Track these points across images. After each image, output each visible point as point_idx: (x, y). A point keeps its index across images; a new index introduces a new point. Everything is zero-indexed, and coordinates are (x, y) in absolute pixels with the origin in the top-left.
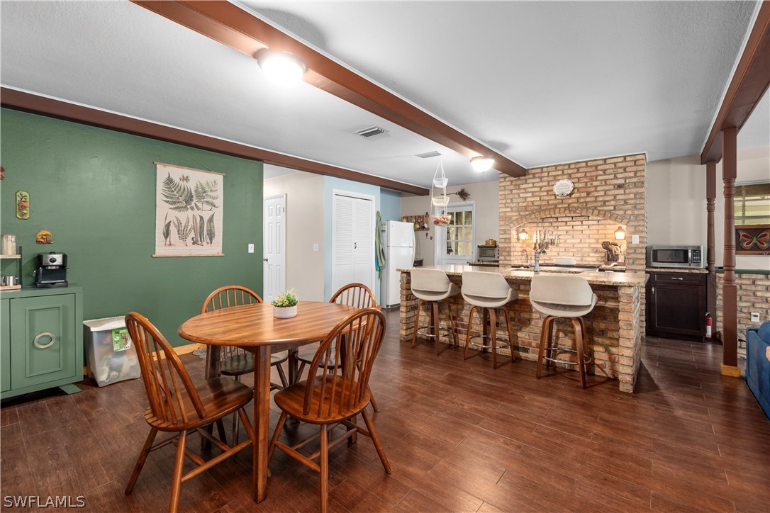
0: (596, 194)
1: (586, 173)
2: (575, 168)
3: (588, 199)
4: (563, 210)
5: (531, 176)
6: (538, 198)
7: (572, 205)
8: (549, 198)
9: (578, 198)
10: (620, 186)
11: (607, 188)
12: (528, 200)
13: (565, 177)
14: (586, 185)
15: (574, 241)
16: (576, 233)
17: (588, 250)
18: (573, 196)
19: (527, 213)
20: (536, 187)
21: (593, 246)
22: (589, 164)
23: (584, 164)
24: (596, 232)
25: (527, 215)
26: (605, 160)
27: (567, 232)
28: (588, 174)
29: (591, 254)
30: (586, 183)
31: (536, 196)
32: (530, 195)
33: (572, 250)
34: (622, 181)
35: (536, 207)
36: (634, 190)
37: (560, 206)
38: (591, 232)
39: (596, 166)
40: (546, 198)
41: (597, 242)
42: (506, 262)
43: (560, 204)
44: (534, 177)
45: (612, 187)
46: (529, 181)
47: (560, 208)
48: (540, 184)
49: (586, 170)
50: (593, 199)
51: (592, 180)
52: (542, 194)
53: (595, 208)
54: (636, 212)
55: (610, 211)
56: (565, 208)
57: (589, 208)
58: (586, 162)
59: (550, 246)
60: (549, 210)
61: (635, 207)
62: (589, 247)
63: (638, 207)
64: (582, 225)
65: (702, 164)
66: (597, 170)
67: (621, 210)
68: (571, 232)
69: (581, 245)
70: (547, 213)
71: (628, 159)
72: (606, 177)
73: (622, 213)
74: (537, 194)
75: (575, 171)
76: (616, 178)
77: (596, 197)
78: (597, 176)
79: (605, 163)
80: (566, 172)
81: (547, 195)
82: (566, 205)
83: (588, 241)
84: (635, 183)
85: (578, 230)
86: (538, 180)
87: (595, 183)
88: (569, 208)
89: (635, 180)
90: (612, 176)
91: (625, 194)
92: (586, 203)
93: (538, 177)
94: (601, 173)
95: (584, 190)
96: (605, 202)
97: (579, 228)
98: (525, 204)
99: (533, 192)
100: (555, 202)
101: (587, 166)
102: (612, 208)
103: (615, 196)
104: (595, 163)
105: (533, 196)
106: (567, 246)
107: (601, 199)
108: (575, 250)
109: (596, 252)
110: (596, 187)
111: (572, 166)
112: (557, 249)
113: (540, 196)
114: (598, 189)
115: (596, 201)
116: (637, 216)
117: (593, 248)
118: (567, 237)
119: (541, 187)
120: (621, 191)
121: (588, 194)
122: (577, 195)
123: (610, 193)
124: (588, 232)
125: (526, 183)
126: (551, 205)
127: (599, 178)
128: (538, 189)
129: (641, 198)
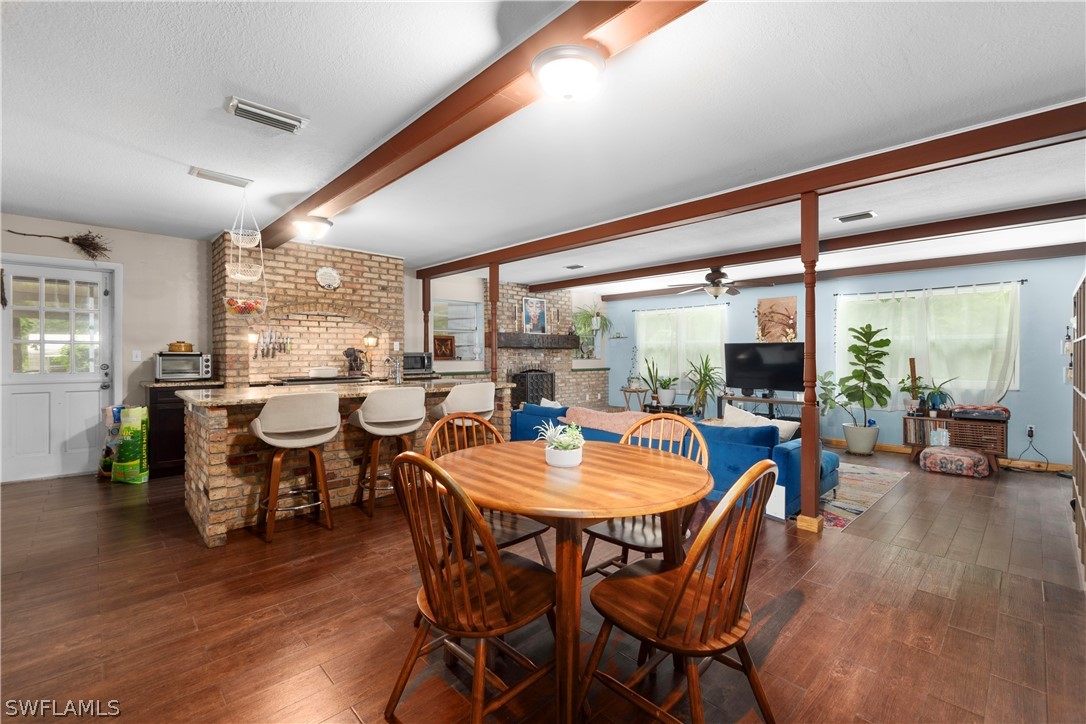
0: (362, 293)
1: (352, 265)
2: (340, 256)
3: (354, 298)
4: (326, 306)
5: (283, 252)
6: (293, 286)
7: (337, 302)
8: (308, 288)
9: (344, 294)
10: (384, 289)
11: (372, 288)
12: (278, 285)
13: (328, 264)
14: (352, 279)
15: (309, 347)
16: (312, 336)
17: (327, 358)
18: (338, 291)
19: (276, 304)
20: (288, 268)
21: (331, 353)
22: (355, 255)
23: (350, 255)
24: (335, 336)
25: (277, 308)
26: (371, 256)
27: (301, 334)
28: (354, 268)
29: (330, 364)
30: (352, 278)
31: (290, 282)
32: (281, 278)
33: (308, 358)
34: (384, 283)
35: (289, 298)
36: (395, 295)
37: (323, 301)
38: (330, 336)
39: (362, 260)
40: (304, 287)
41: (336, 349)
42: (240, 379)
43: (322, 298)
44: (287, 254)
45: (376, 288)
46: (278, 258)
47: (322, 304)
48: (296, 266)
49: (352, 261)
50: (358, 298)
51: (358, 276)
52: (299, 280)
53: (362, 308)
54: (397, 318)
55: (375, 314)
56: (329, 305)
57: (355, 308)
58: (353, 252)
59: (277, 353)
60: (309, 303)
61: (396, 314)
62: (328, 355)
63: (398, 312)
64: (319, 326)
65: (417, 278)
66: (362, 265)
67: (385, 314)
68: (307, 335)
69: (319, 353)
70: (306, 308)
71: (391, 261)
72: (371, 276)
73: (385, 317)
74: (292, 279)
75: (340, 260)
76: (380, 278)
77: (362, 296)
78: (363, 272)
79: (371, 260)
80: (329, 258)
81: (306, 284)
82: (330, 301)
83: (326, 347)
84: (396, 287)
85: (314, 333)
86: (292, 259)
87: (361, 280)
88: (332, 305)
89: (395, 284)
90: (376, 276)
91: (388, 297)
92: (352, 301)
93: (294, 256)
94: (367, 269)
95: (349, 285)
96: (370, 303)
97: (316, 330)
98: (273, 291)
99: (285, 276)
100: (316, 295)
101: (352, 258)
102: (377, 311)
103: (380, 298)
104: (361, 256)
105: (285, 281)
106: (301, 353)
107: (366, 299)
108: (311, 359)
109: (335, 360)
110: (362, 284)
111: (337, 253)
112: (287, 358)
113: (296, 284)
114: (365, 287)
115: (361, 301)
116: (397, 322)
117: (332, 356)
118: (301, 341)
119: (297, 271)
120: (384, 294)
121: (354, 291)
122: (342, 290)
123: (375, 294)
124: (326, 336)
125: (274, 260)
126: (311, 298)
127: (365, 275)
128: (292, 273)
129: (400, 304)
